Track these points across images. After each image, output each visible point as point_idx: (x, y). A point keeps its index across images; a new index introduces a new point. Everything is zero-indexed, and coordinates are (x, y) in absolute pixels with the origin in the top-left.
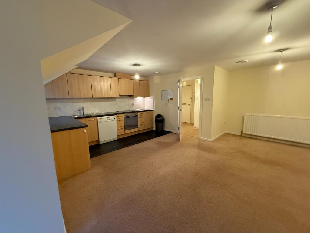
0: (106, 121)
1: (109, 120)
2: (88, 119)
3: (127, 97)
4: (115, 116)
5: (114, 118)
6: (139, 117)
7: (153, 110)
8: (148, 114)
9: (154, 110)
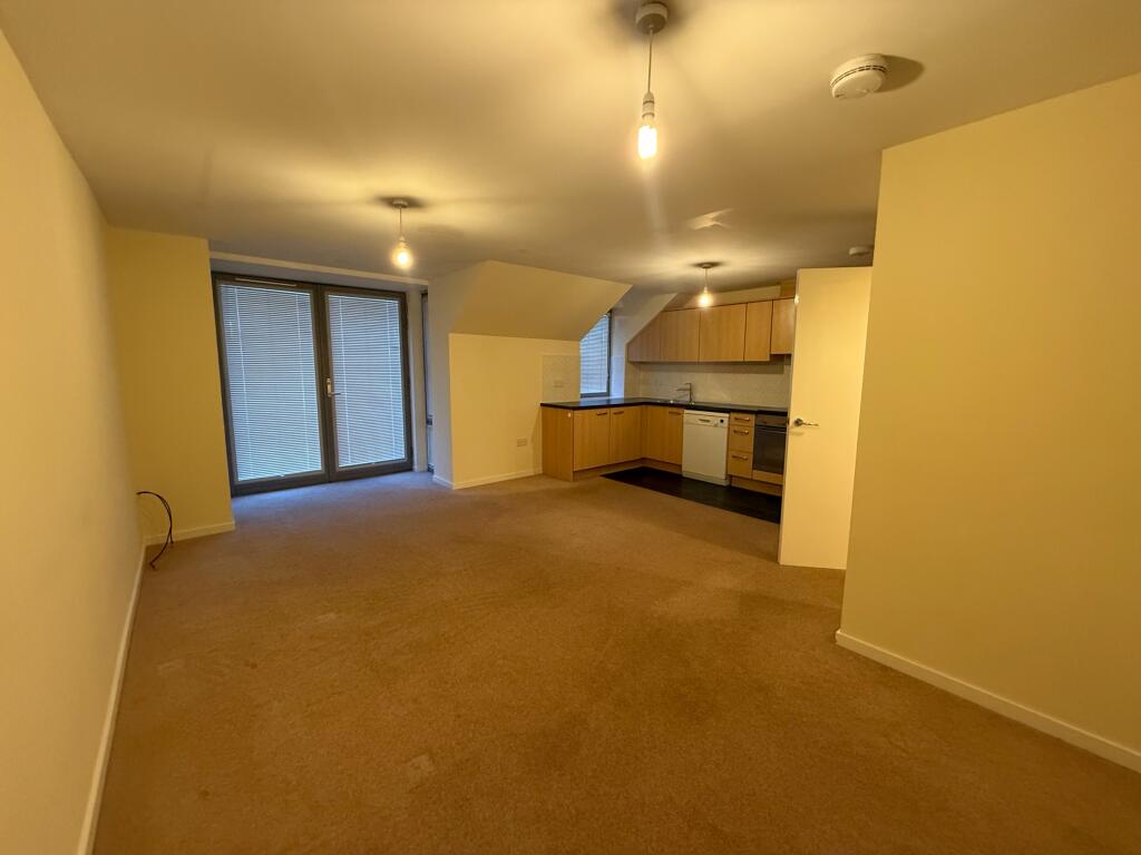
0: (700, 422)
1: (708, 425)
2: (670, 409)
5: (722, 421)
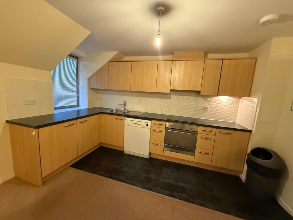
0: (134, 125)
1: (139, 126)
2: (115, 117)
3: (194, 94)
4: (150, 122)
5: (147, 125)
6: (199, 136)
7: (250, 131)
8: (229, 136)
9: (254, 131)
